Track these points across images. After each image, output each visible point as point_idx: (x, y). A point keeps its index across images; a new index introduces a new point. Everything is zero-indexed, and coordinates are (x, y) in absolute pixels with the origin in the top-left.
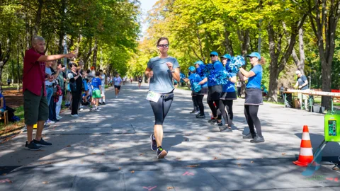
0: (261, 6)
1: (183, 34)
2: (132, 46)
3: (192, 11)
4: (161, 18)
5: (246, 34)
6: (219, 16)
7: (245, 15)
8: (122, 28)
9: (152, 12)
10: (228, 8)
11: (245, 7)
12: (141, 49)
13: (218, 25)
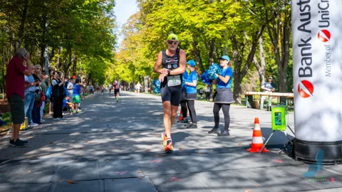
0: (224, 18)
1: (155, 45)
2: (109, 56)
3: (163, 23)
4: (135, 30)
5: (212, 44)
6: (187, 27)
7: (210, 26)
8: (99, 40)
9: (127, 25)
10: (195, 20)
11: (210, 19)
12: (118, 60)
13: (187, 36)
